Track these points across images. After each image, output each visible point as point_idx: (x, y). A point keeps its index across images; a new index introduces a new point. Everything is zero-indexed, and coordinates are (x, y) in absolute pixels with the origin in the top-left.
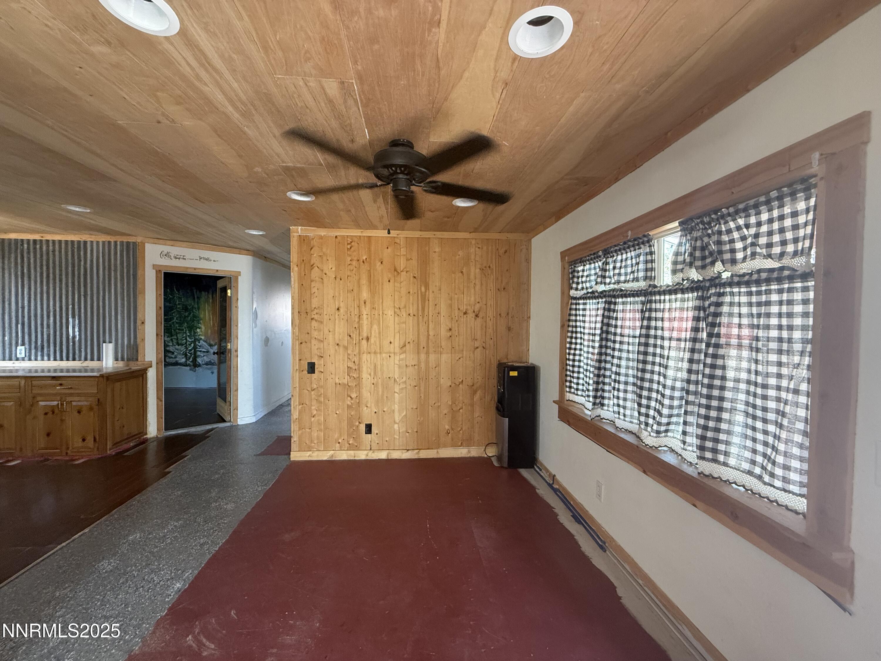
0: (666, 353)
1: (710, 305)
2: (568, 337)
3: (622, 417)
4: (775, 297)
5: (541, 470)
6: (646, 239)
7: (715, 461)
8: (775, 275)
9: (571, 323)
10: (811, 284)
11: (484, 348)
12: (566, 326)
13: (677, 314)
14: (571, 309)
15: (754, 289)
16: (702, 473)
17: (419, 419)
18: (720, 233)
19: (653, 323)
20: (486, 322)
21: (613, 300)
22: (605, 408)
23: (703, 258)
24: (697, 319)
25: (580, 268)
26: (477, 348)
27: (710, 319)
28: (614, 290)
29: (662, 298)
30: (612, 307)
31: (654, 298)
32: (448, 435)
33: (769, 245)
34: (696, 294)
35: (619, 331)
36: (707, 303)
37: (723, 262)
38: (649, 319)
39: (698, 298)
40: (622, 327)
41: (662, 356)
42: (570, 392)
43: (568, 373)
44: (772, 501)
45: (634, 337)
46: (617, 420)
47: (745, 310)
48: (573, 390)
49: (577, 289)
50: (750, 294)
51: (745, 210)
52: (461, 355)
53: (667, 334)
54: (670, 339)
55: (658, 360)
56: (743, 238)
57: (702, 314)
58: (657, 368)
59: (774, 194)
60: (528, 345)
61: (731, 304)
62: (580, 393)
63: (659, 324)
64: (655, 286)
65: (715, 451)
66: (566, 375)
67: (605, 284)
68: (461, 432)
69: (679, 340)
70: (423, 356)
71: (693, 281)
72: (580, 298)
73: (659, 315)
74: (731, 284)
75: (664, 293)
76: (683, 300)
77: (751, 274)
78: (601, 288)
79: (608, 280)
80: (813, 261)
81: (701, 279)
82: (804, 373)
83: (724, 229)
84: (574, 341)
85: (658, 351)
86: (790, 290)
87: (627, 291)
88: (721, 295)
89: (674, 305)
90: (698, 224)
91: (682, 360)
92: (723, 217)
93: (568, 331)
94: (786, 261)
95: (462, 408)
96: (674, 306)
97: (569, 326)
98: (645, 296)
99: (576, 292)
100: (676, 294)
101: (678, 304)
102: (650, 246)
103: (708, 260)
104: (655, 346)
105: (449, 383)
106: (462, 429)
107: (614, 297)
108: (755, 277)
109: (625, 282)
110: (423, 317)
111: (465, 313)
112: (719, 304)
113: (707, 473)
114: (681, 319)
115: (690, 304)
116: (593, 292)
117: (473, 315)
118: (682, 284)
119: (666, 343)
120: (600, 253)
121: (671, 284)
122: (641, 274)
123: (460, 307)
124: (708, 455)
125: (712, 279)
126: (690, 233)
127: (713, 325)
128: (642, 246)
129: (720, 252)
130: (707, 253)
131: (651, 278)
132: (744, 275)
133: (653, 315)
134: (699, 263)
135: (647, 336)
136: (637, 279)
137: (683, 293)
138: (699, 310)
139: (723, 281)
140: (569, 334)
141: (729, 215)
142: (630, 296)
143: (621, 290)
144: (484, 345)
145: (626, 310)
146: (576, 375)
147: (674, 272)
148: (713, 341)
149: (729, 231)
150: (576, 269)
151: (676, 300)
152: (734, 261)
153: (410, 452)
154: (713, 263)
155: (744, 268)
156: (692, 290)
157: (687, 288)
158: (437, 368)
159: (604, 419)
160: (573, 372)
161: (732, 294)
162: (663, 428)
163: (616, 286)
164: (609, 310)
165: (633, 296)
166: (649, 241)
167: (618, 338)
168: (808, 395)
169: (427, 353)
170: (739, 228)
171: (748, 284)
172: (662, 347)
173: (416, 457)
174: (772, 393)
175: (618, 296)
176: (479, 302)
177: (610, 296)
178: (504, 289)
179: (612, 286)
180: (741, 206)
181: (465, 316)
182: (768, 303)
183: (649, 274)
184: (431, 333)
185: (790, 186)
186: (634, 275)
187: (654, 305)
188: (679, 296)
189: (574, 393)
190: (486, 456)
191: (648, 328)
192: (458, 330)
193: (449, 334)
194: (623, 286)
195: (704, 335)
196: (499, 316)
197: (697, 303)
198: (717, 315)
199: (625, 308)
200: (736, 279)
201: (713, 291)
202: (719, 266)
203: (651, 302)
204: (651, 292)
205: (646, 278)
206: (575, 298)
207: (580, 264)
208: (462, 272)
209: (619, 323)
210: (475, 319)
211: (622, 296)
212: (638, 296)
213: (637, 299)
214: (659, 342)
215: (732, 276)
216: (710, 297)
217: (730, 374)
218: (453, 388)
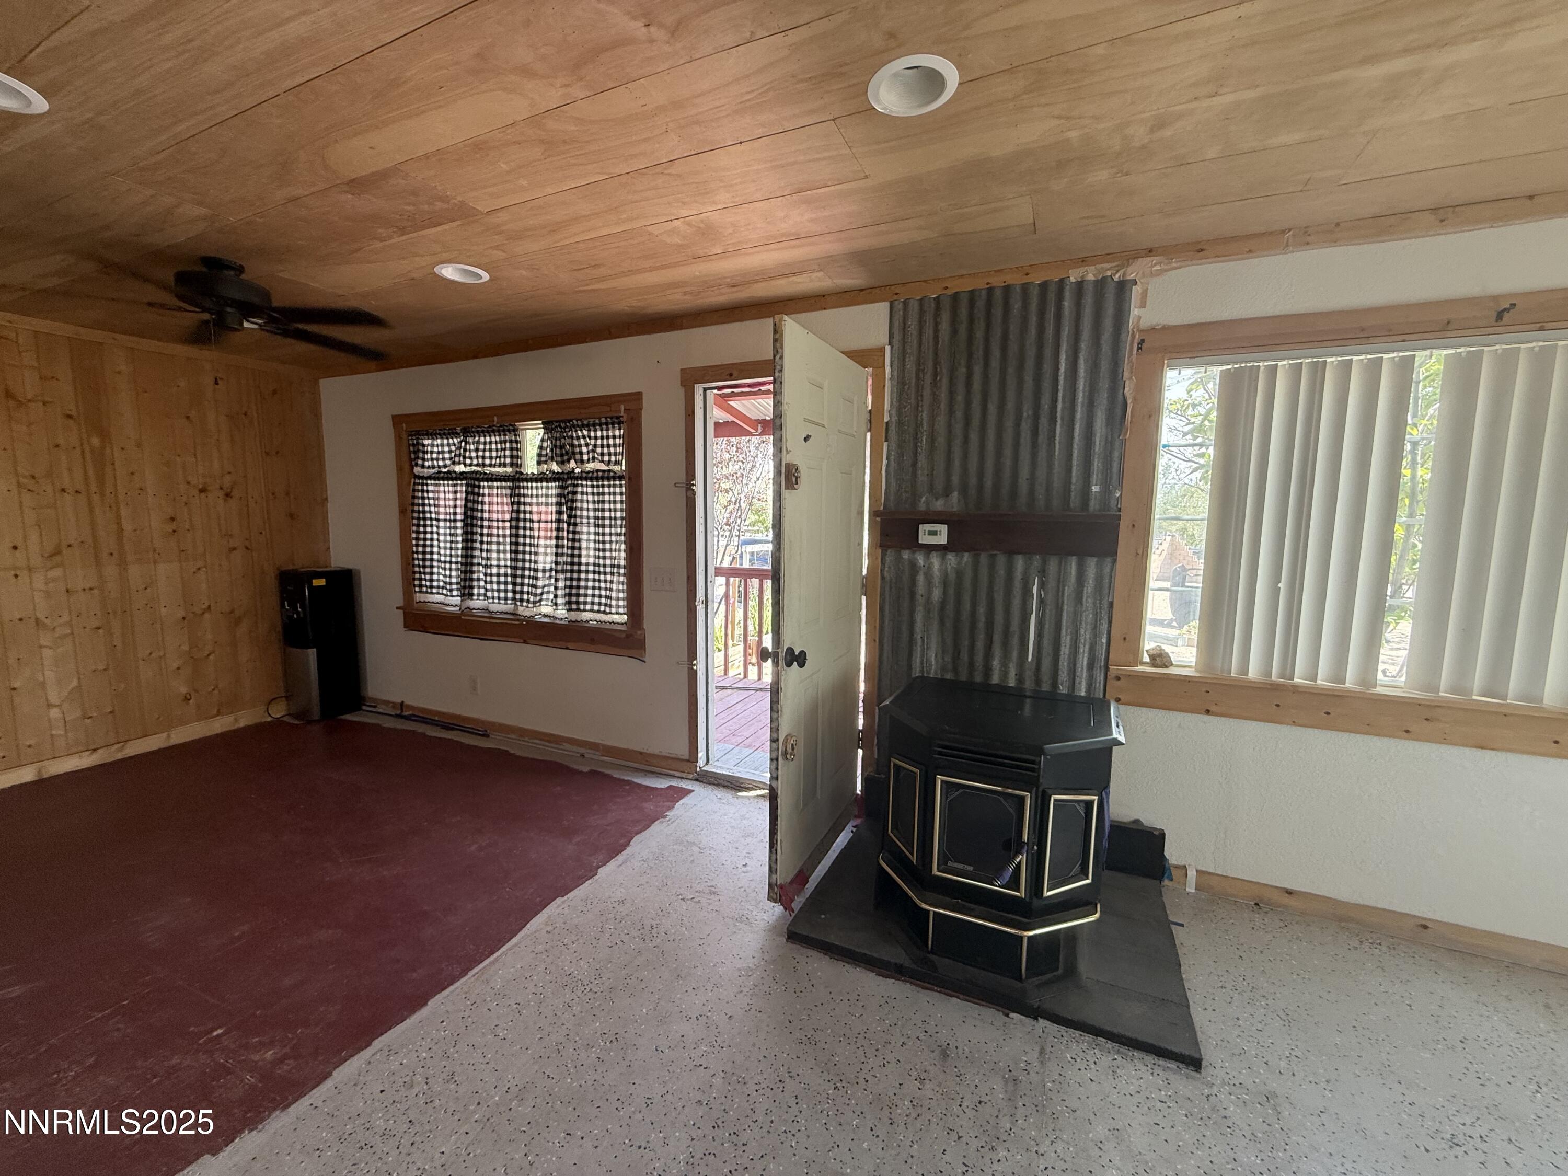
0: (536, 534)
1: (568, 493)
2: (413, 525)
3: (496, 601)
4: (606, 490)
5: (375, 707)
6: (511, 428)
7: (578, 610)
8: (606, 475)
9: (416, 508)
10: (623, 483)
11: (247, 548)
12: (409, 511)
13: (542, 500)
14: (414, 490)
15: (595, 483)
16: (571, 621)
17: (113, 688)
18: (572, 437)
19: (522, 508)
20: (248, 505)
21: (477, 483)
22: (475, 598)
23: (562, 455)
24: (559, 504)
25: (426, 442)
26: (234, 549)
27: (569, 504)
28: (477, 472)
29: (530, 484)
30: (476, 490)
31: (521, 484)
32: (188, 704)
33: (602, 454)
34: (557, 483)
35: (486, 515)
36: (566, 491)
37: (575, 460)
38: (519, 503)
39: (560, 487)
40: (489, 511)
41: (532, 537)
42: (421, 592)
43: (417, 569)
44: (610, 623)
45: (503, 521)
46: (490, 605)
47: (590, 498)
48: (424, 589)
49: (423, 466)
50: (593, 486)
51: (588, 425)
52: (200, 563)
53: (535, 517)
54: (539, 521)
55: (528, 541)
56: (587, 445)
57: (563, 500)
58: (528, 549)
59: (603, 420)
60: (327, 541)
61: (582, 493)
62: (434, 590)
63: (528, 508)
64: (522, 473)
65: (578, 603)
66: (414, 573)
67: (465, 465)
68: (216, 692)
69: (546, 522)
70: (110, 571)
71: (554, 473)
72: (430, 478)
73: (528, 500)
74: (581, 479)
75: (531, 480)
76: (547, 488)
77: (593, 472)
78: (460, 468)
79: (468, 461)
80: (624, 468)
81: (560, 471)
82: (623, 555)
83: (575, 435)
84: (422, 529)
85: (528, 533)
86: (614, 486)
87: (492, 475)
88: (577, 486)
89: (540, 492)
90: (556, 427)
91: (551, 538)
92: (574, 426)
93: (413, 518)
94: (612, 467)
95: (213, 652)
96: (550, 493)
97: (413, 511)
98: (513, 482)
99: (422, 470)
100: (542, 482)
101: (544, 491)
102: (515, 435)
103: (566, 458)
104: (525, 528)
105: (181, 613)
106: (217, 686)
107: (479, 480)
108: (595, 474)
109: (490, 465)
110: (102, 495)
111: (202, 491)
112: (575, 493)
113: (574, 620)
114: (547, 504)
115: (554, 492)
116: (449, 472)
117: (221, 494)
118: (545, 474)
119: (536, 525)
120: (458, 430)
121: (536, 473)
122: (508, 460)
123: (190, 479)
124: (574, 606)
125: (569, 473)
126: (551, 432)
127: (571, 509)
128: (507, 433)
129: (574, 453)
130: (564, 452)
131: (517, 465)
132: (589, 472)
133: (522, 500)
134: (559, 459)
135: (518, 520)
136: (505, 465)
137: (547, 482)
138: (561, 497)
139: (576, 475)
140: (415, 522)
141: (578, 426)
142: (497, 480)
143: (485, 474)
144: (247, 543)
145: (493, 494)
146: (428, 570)
147: (539, 463)
148: (572, 521)
149: (578, 438)
150: (421, 441)
151: (542, 488)
152: (582, 461)
153: (100, 751)
154: (568, 461)
155: (590, 466)
156: (554, 480)
157: (550, 478)
158: (149, 590)
159: (474, 609)
160: (424, 567)
161: (582, 486)
162: (538, 598)
163: (479, 469)
164: (473, 493)
165: (500, 480)
166: (515, 430)
167: (486, 523)
168: (625, 567)
169: (123, 564)
170: (584, 437)
171: (591, 479)
172: (531, 529)
173: (119, 756)
174: (608, 554)
175: (483, 480)
176: (229, 473)
177: (471, 479)
178: (277, 453)
179: (474, 468)
180: (585, 422)
181: (203, 495)
182: (603, 494)
183: (515, 460)
184: (127, 527)
185: (611, 418)
186: (500, 460)
187: (522, 490)
188: (544, 484)
189: (427, 592)
190: (269, 719)
191: (518, 512)
192: (191, 520)
193: (170, 527)
194: (488, 470)
195: (565, 517)
196: (271, 497)
197: (559, 491)
198: (573, 501)
199: (491, 492)
200: (584, 475)
201: (569, 482)
202: (572, 464)
203: (519, 487)
204: (518, 478)
205: (512, 465)
206: (423, 478)
207: (426, 437)
208: (188, 417)
209: (486, 507)
210: (225, 500)
211: (488, 480)
212: (505, 482)
213: (504, 484)
214: (528, 525)
215: (581, 472)
216: (568, 487)
217: (584, 544)
218: (190, 621)
